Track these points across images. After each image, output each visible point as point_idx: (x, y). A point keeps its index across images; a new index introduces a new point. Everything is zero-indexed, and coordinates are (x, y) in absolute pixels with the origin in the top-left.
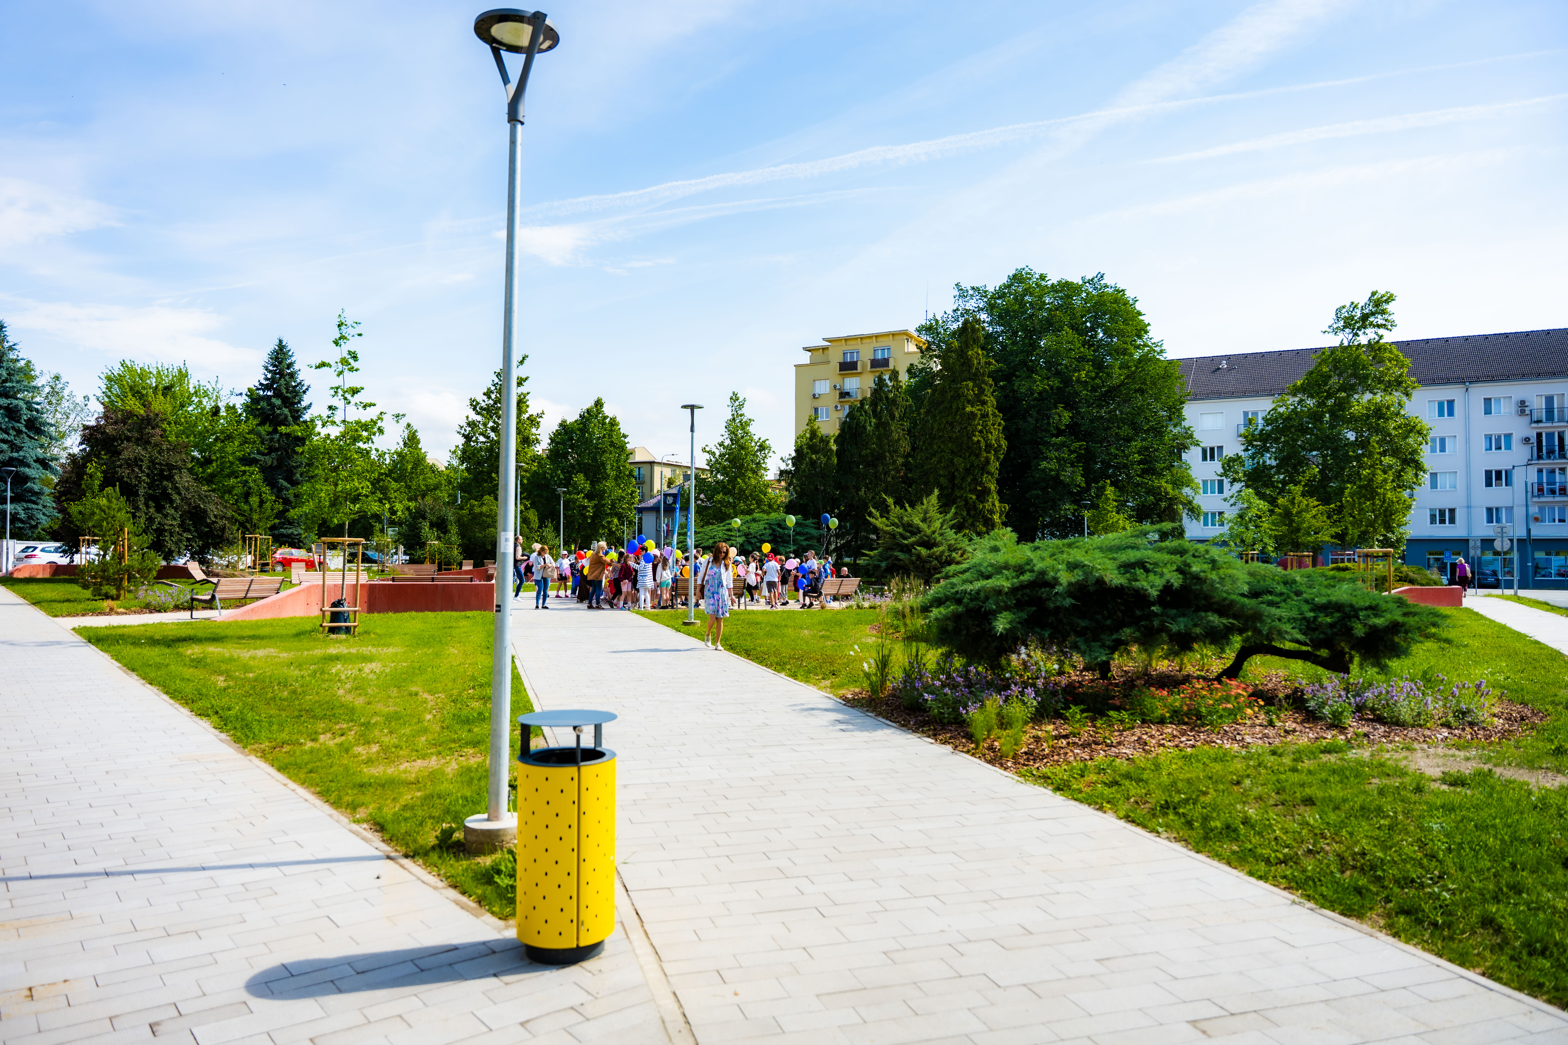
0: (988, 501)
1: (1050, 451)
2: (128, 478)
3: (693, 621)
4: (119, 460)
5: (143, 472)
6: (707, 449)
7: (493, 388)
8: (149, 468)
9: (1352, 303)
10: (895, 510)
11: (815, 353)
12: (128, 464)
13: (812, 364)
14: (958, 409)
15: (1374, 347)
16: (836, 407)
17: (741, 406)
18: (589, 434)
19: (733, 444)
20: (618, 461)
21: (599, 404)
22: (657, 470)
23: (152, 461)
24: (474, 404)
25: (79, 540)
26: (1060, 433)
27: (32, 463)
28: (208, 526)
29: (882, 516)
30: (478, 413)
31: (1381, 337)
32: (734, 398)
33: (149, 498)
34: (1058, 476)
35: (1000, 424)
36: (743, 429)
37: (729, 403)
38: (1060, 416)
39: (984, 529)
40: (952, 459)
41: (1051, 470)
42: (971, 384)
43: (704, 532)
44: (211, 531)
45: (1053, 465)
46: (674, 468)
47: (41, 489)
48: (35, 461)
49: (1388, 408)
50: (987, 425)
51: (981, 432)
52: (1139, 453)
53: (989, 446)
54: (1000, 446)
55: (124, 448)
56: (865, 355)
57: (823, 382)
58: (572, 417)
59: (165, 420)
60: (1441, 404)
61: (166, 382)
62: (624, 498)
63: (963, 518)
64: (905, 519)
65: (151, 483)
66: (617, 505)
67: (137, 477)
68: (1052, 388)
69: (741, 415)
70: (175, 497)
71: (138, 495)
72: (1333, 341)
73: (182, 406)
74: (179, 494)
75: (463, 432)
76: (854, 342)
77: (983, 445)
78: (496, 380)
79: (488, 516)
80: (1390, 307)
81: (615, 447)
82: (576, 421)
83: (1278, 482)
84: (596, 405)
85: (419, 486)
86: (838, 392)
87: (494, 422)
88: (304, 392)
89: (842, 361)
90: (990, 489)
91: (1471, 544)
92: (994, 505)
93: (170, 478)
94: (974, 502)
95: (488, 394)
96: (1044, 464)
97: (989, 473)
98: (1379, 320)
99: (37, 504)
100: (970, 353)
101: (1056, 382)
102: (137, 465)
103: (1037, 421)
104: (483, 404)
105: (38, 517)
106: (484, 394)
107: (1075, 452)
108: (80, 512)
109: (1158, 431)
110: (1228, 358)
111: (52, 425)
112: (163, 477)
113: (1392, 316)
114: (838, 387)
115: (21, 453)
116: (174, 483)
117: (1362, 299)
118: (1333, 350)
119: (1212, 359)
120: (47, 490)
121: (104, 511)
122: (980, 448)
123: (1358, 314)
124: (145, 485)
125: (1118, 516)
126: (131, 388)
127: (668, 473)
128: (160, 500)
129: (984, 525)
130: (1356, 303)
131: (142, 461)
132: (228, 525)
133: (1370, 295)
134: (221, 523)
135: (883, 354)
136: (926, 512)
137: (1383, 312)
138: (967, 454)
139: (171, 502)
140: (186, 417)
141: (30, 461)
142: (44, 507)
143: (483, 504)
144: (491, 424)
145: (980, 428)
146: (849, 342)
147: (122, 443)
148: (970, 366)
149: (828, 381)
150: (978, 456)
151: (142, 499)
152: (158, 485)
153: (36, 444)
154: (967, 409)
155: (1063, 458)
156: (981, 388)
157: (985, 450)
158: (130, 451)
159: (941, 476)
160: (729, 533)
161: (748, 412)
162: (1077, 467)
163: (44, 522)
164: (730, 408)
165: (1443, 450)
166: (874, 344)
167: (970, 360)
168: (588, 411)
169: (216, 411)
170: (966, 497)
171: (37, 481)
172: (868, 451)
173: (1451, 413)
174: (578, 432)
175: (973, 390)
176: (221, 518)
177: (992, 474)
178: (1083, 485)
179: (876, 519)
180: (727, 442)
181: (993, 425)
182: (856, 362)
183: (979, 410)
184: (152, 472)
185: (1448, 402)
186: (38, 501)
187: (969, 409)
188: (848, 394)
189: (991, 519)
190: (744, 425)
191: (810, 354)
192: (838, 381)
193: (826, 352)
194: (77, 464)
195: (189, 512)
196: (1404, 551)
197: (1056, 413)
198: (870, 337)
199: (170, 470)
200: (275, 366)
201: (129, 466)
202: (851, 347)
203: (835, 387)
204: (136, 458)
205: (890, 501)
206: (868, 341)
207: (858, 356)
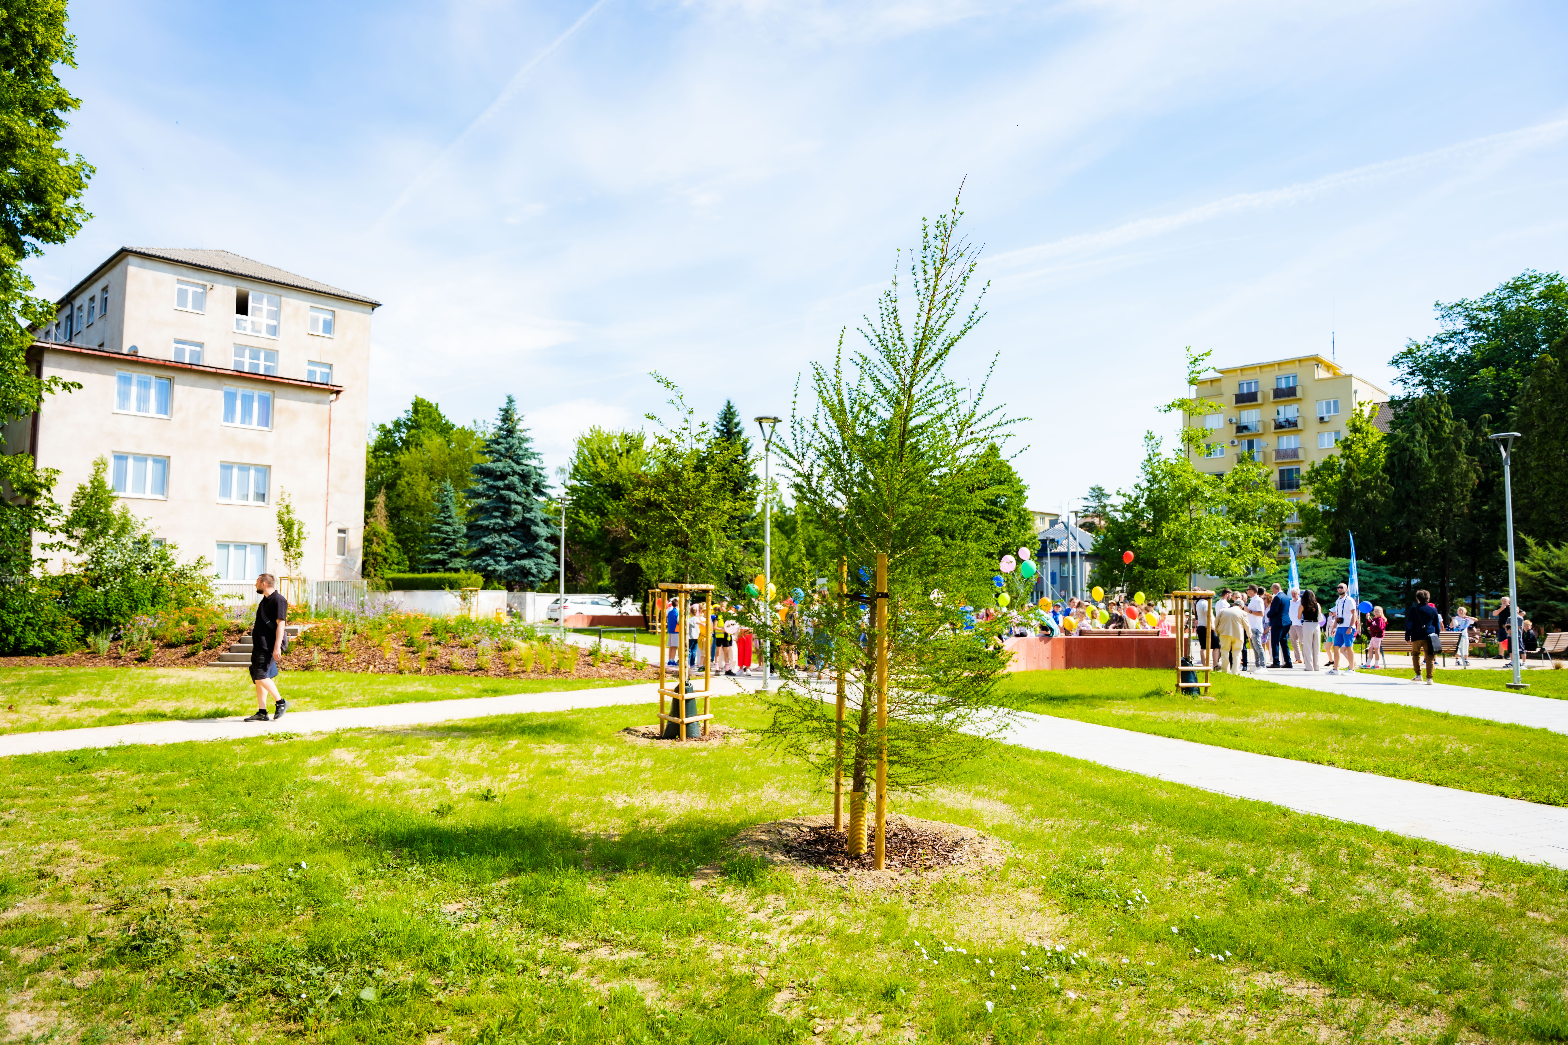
6: (1122, 492)
11: (1203, 386)
13: (1200, 398)
16: (1233, 442)
19: (1151, 485)
21: (993, 451)
32: (1150, 437)
56: (1266, 385)
57: (1216, 416)
76: (1253, 372)
84: (990, 452)
86: (1234, 426)
89: (1238, 392)
114: (1234, 421)
115: (533, 514)
135: (1288, 382)
141: (538, 520)
146: (1245, 372)
149: (1222, 415)
164: (1145, 448)
166: (1277, 372)
168: (982, 459)
180: (1145, 484)
182: (1256, 393)
188: (1246, 428)
192: (1233, 414)
193: (1220, 384)
198: (1271, 365)
202: (1248, 377)
203: (1230, 421)
206: (1269, 369)
207: (1256, 387)
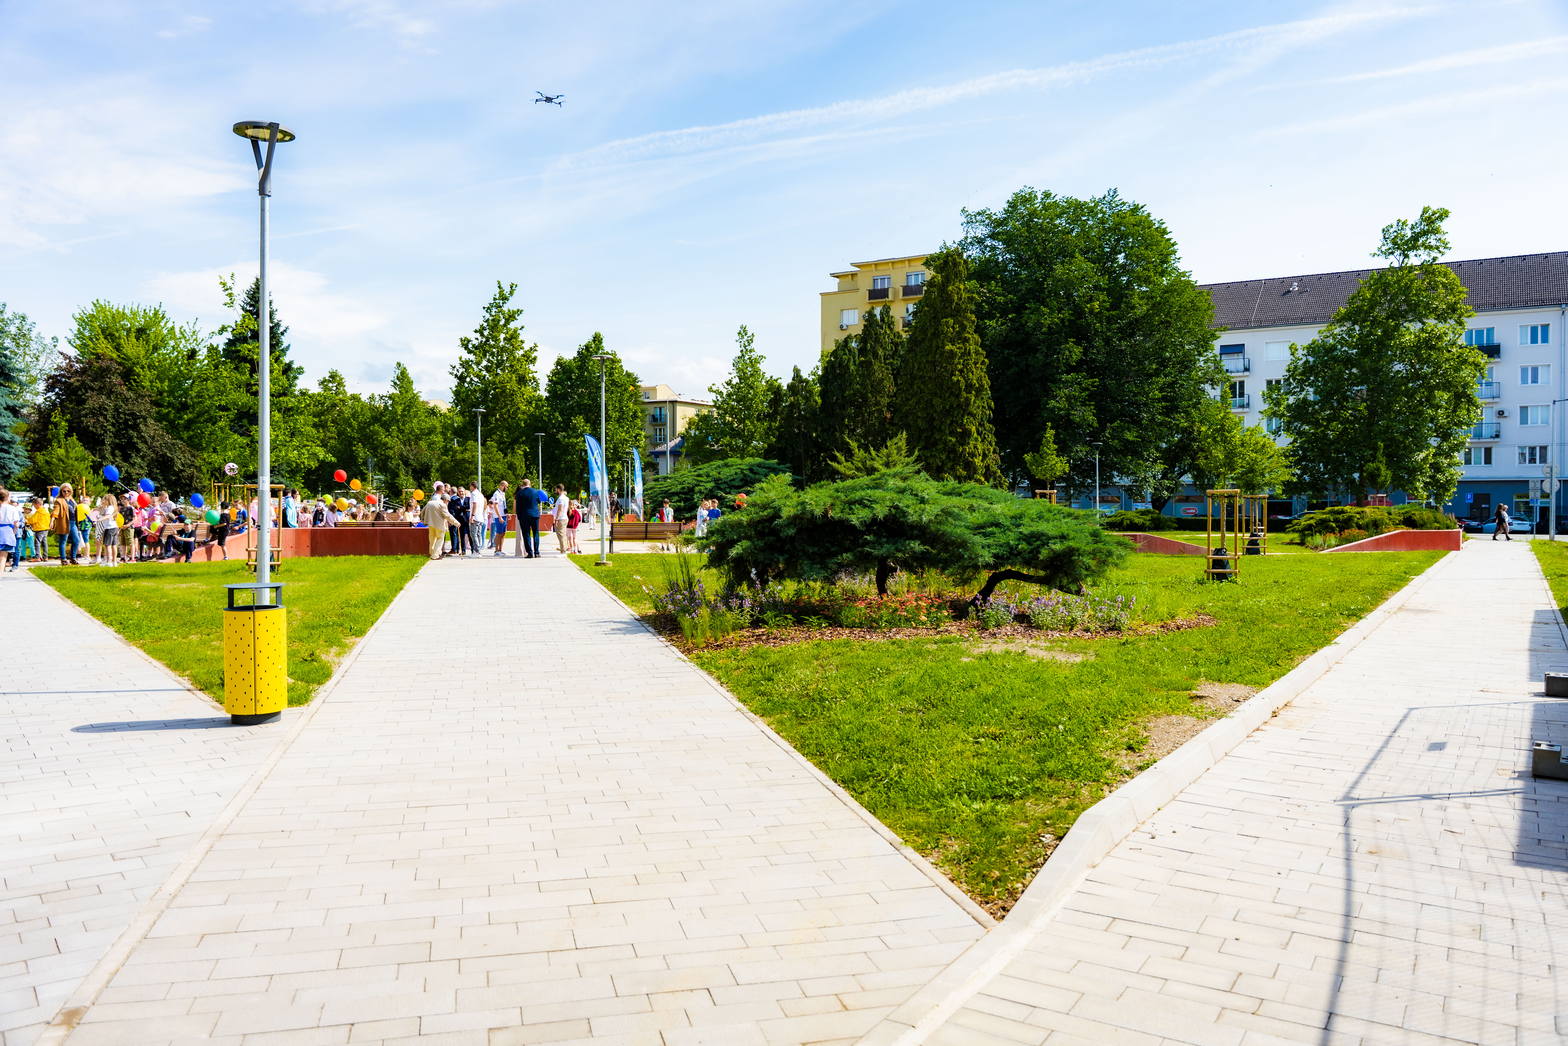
0: (969, 443)
1: (1060, 389)
2: (93, 427)
3: (605, 561)
4: (84, 409)
5: (108, 421)
6: (714, 388)
7: (485, 324)
8: (114, 418)
9: (1399, 221)
10: (859, 454)
11: (843, 279)
12: (93, 413)
13: (840, 292)
14: (938, 347)
15: (1427, 269)
17: (750, 341)
18: (588, 372)
19: (741, 383)
20: (620, 401)
21: (597, 339)
22: (680, 409)
23: (116, 409)
24: (465, 343)
25: (47, 490)
26: (1070, 369)
27: (3, 410)
28: (176, 474)
29: (847, 461)
30: (470, 352)
31: (1434, 259)
32: (743, 332)
33: (115, 447)
34: (1068, 415)
35: (983, 363)
36: (753, 366)
37: (738, 338)
38: (1070, 352)
39: (964, 473)
40: (931, 401)
41: (1060, 409)
42: (951, 321)
43: (674, 478)
44: (179, 478)
45: (1063, 404)
46: (699, 408)
47: (12, 438)
48: (5, 409)
49: (1439, 338)
50: (968, 364)
51: (961, 371)
52: (1161, 390)
53: (969, 387)
54: (982, 386)
55: (88, 397)
56: (897, 282)
57: (851, 312)
58: (570, 355)
59: (138, 363)
60: (1534, 330)
61: (140, 322)
62: (627, 441)
63: (943, 462)
64: (868, 462)
65: (117, 431)
66: (619, 449)
67: (102, 426)
68: (1062, 320)
69: (751, 351)
70: (141, 445)
71: (105, 444)
72: (1382, 263)
73: (156, 348)
74: (146, 442)
75: (455, 372)
76: (885, 267)
77: (963, 385)
78: (488, 316)
79: (470, 463)
80: (1444, 225)
81: (617, 386)
82: (575, 359)
83: (1323, 419)
84: (594, 341)
85: (413, 430)
87: (489, 361)
88: (282, 334)
89: (872, 288)
90: (970, 431)
91: (1531, 485)
92: (975, 447)
93: (135, 427)
94: (954, 445)
95: (480, 331)
96: (1053, 403)
97: (971, 414)
98: (1432, 240)
99: (9, 453)
100: (950, 288)
101: (1066, 314)
102: (102, 414)
103: (1047, 356)
104: (476, 342)
105: (11, 466)
106: (476, 331)
107: (1087, 389)
108: (47, 462)
109: (1186, 364)
110: (1300, 279)
111: (21, 371)
112: (127, 427)
113: (1446, 236)
116: (139, 431)
117: (1413, 217)
118: (1382, 272)
119: (1283, 280)
120: (18, 439)
121: (63, 461)
122: (960, 389)
123: (1409, 233)
124: (111, 434)
125: (1057, 459)
126: (103, 331)
127: (691, 412)
128: (126, 449)
129: (965, 469)
130: (1403, 220)
131: (106, 410)
132: (196, 474)
133: (1421, 213)
134: (189, 471)
135: (917, 279)
136: (888, 456)
137: (1435, 231)
138: (947, 395)
139: (138, 451)
140: (159, 361)
142: (16, 456)
143: (466, 449)
144: (484, 363)
145: (960, 367)
146: (879, 268)
147: (87, 392)
148: (951, 301)
149: (856, 311)
150: (958, 396)
151: (109, 448)
152: (123, 434)
153: (6, 390)
154: (947, 347)
155: (1074, 396)
156: (963, 324)
157: (965, 390)
158: (93, 401)
159: (919, 417)
160: (700, 479)
161: (758, 348)
162: (1090, 405)
163: (16, 471)
164: (739, 344)
165: (1535, 380)
166: (907, 269)
167: (950, 296)
168: (587, 347)
169: (192, 354)
170: (946, 439)
171: (7, 429)
172: (852, 392)
173: (1545, 340)
174: (577, 371)
175: (953, 328)
176: (190, 466)
177: (974, 416)
178: (1096, 425)
179: (839, 463)
180: (736, 381)
181: (976, 364)
182: (887, 289)
183: (959, 348)
184: (117, 421)
185: (1542, 326)
186: (11, 450)
187: (949, 347)
189: (973, 463)
190: (753, 362)
191: (838, 280)
192: (867, 310)
193: (855, 278)
194: (44, 415)
195: (157, 461)
196: (1454, 493)
197: (1066, 348)
198: (902, 261)
199: (135, 419)
200: (251, 305)
201: (94, 415)
202: (882, 272)
203: (862, 314)
204: (100, 407)
205: (854, 445)
206: (900, 265)
207: (889, 283)
